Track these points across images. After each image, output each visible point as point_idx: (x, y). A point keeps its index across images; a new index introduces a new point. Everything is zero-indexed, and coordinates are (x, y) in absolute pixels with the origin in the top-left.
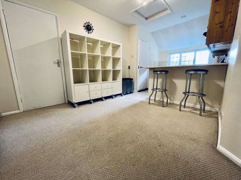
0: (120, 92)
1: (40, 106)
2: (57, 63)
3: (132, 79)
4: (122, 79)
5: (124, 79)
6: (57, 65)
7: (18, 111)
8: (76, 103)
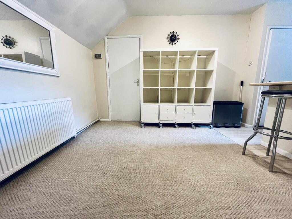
0: (209, 120)
1: (121, 119)
2: (137, 82)
3: (243, 104)
4: (214, 101)
5: (215, 103)
6: (136, 84)
7: (108, 120)
8: (143, 123)
